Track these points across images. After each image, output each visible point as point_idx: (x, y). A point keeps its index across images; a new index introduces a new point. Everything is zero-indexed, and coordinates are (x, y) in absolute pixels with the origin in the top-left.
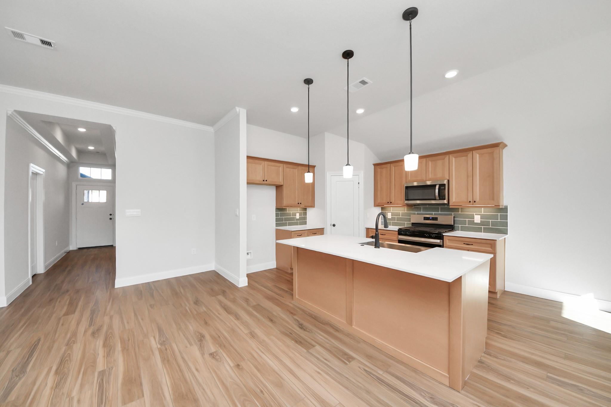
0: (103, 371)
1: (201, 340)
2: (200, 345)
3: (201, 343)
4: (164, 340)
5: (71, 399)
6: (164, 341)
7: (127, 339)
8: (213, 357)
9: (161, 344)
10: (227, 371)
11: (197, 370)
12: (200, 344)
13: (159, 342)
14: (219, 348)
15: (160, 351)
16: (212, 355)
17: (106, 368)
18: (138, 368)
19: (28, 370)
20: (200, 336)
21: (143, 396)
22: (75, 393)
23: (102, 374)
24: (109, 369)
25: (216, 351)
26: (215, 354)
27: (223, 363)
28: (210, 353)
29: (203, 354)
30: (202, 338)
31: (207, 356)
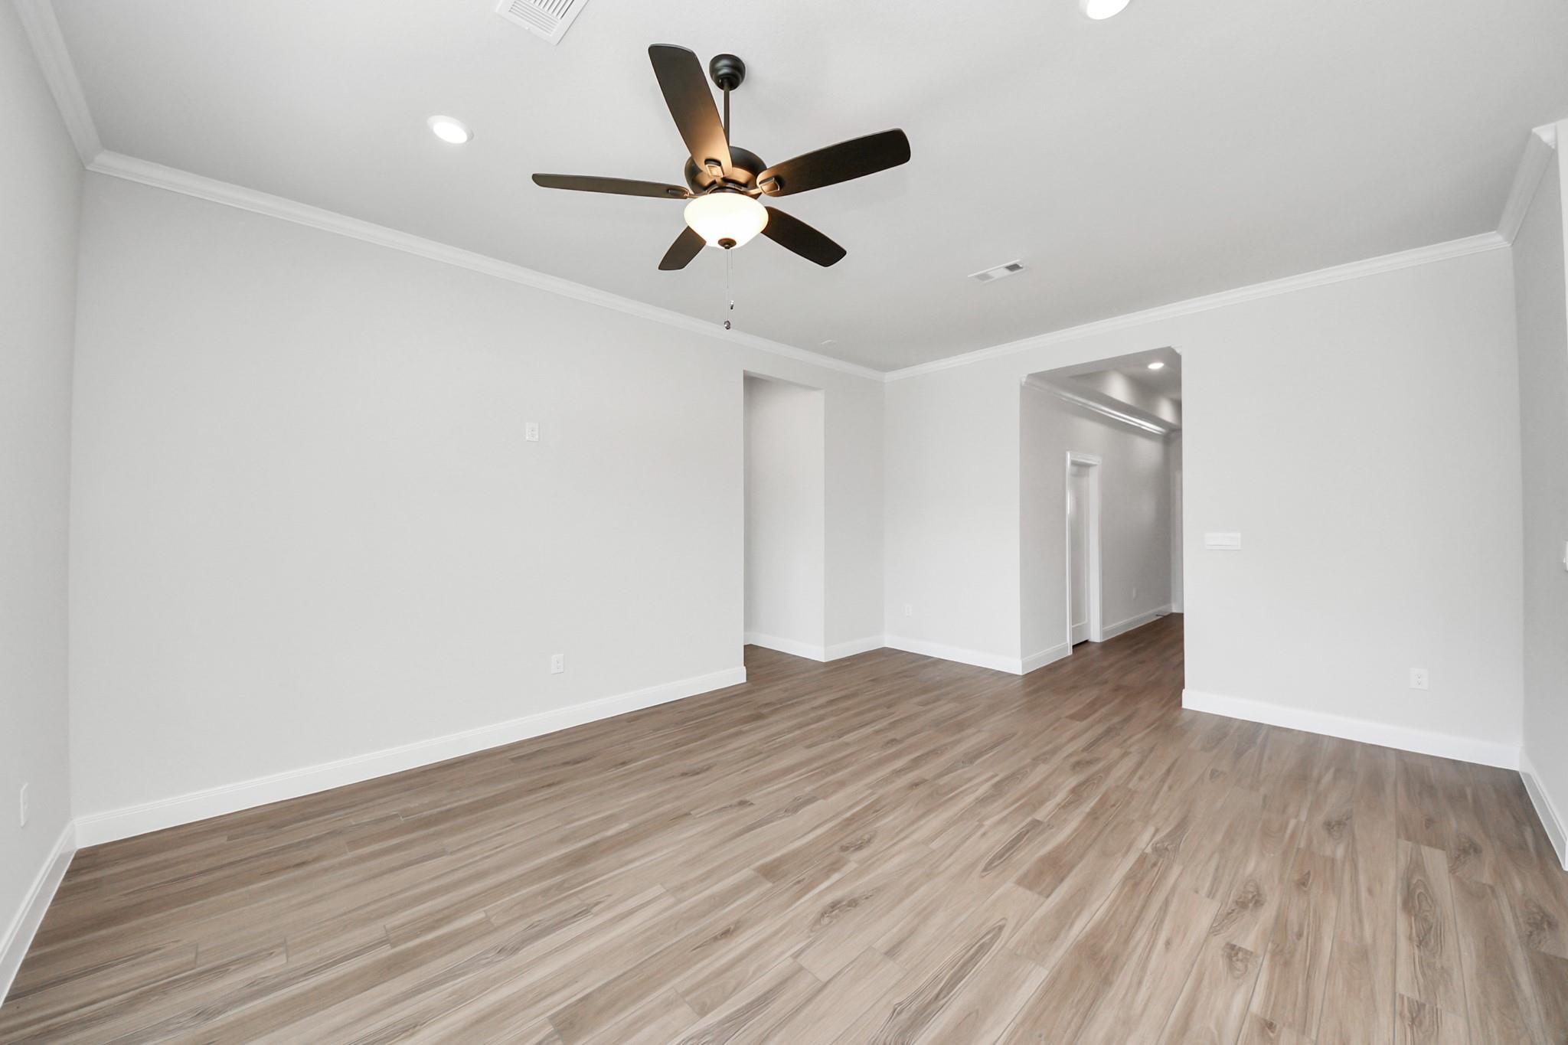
0: (1038, 821)
1: (1242, 905)
2: (1230, 911)
3: (1236, 911)
4: (1169, 847)
5: (981, 826)
6: (1166, 849)
7: (1113, 803)
8: (1230, 957)
9: (1155, 849)
10: (1228, 1008)
11: (1168, 943)
12: (1233, 910)
13: (1156, 844)
14: (1268, 956)
15: (1143, 858)
16: (1233, 952)
17: (1046, 821)
18: (1082, 857)
19: (976, 763)
20: (1250, 896)
21: (1048, 896)
22: (988, 823)
23: (1036, 823)
24: (1048, 825)
25: (1252, 953)
26: (1240, 955)
27: (1239, 986)
28: (1234, 943)
29: (1213, 931)
30: (1251, 905)
31: (1218, 942)
